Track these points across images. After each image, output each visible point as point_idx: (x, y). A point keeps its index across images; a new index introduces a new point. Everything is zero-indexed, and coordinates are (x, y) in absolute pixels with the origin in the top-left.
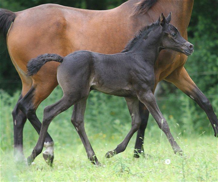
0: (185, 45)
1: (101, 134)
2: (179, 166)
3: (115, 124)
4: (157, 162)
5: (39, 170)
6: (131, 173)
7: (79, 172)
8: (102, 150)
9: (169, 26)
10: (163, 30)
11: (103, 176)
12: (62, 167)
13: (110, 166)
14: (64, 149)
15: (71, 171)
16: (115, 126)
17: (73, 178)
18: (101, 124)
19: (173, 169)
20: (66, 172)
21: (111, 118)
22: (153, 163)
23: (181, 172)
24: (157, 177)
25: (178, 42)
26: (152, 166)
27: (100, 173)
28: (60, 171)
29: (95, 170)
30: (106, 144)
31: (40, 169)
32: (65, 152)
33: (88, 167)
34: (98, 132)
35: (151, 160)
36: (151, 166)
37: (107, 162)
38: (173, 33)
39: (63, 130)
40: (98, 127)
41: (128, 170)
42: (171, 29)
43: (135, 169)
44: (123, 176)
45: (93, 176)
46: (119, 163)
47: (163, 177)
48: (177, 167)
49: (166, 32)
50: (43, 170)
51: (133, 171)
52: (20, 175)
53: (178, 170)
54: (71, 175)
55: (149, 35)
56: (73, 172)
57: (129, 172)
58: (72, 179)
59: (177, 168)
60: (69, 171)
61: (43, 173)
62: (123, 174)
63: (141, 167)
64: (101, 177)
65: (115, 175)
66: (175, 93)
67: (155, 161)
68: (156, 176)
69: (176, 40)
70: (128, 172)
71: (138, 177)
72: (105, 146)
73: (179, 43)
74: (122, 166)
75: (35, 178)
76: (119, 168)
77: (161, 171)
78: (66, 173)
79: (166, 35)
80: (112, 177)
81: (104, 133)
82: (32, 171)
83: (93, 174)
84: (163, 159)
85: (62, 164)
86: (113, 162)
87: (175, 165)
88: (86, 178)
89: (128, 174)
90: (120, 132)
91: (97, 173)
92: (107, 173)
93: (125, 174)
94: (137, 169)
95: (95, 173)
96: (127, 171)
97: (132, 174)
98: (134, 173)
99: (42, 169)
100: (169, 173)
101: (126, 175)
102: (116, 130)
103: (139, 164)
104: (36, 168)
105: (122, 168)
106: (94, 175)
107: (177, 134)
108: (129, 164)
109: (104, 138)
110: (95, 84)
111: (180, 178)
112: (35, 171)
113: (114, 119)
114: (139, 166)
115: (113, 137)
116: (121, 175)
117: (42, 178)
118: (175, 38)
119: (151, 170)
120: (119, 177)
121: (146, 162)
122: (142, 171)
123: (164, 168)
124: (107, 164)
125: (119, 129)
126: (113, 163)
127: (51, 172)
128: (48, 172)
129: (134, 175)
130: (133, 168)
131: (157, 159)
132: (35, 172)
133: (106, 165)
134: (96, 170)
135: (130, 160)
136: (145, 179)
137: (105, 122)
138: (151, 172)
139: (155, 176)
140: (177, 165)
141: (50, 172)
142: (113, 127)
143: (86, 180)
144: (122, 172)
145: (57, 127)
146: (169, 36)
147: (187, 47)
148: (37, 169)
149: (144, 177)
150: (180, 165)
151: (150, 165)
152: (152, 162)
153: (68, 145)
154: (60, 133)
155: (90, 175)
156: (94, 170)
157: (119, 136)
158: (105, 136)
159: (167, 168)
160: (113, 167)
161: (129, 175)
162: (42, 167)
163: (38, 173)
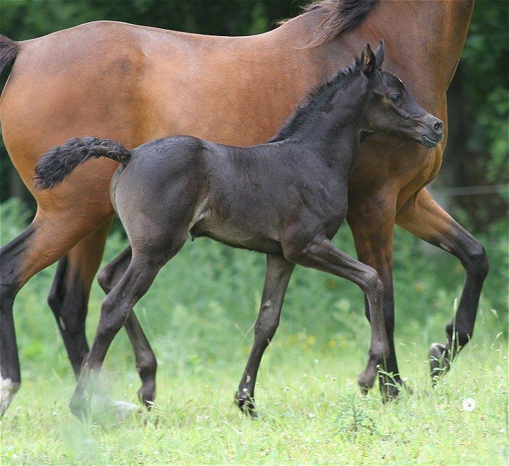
0: (424, 123)
1: (302, 336)
2: (498, 416)
3: (337, 310)
4: (442, 406)
5: (150, 425)
6: (378, 434)
7: (248, 429)
8: (305, 375)
9: (385, 77)
10: (370, 86)
11: (308, 439)
12: (207, 417)
13: (327, 414)
14: (212, 372)
15: (229, 427)
16: (337, 316)
17: (234, 445)
18: (303, 309)
19: (483, 422)
20: (218, 430)
21: (329, 296)
22: (434, 407)
23: (501, 431)
24: (442, 444)
25: (407, 115)
26: (430, 415)
27: (301, 434)
28: (201, 428)
29: (289, 426)
30: (316, 361)
31: (151, 422)
32: (213, 380)
33: (271, 417)
34: (295, 332)
35: (427, 400)
36: (428, 416)
37: (319, 404)
38: (393, 93)
39: (208, 326)
40: (294, 319)
41: (371, 424)
42: (389, 85)
43: (387, 423)
44: (357, 440)
45: (283, 441)
46: (347, 408)
47: (458, 442)
48: (493, 417)
49: (377, 92)
50: (159, 426)
51: (382, 429)
52: (102, 437)
53: (496, 426)
54: (228, 438)
55: (334, 101)
56: (235, 430)
57: (372, 430)
58: (231, 446)
59: (493, 420)
60: (224, 427)
61: (158, 432)
62: (358, 434)
63: (404, 418)
64: (303, 444)
65: (337, 438)
66: (487, 234)
67: (439, 404)
68: (440, 441)
69: (402, 111)
70: (369, 431)
71: (396, 442)
72: (313, 365)
73: (409, 117)
74: (355, 417)
75: (140, 445)
76: (348, 421)
77: (451, 427)
78: (216, 432)
79: (378, 98)
80: (331, 444)
81: (309, 333)
82: (133, 428)
83: (282, 435)
84: (457, 399)
85: (206, 411)
86: (334, 405)
87: (487, 412)
88: (264, 444)
89: (371, 434)
90: (350, 331)
91: (294, 434)
92: (317, 432)
93: (363, 434)
94: (392, 423)
95: (287, 432)
96: (369, 428)
97: (382, 436)
98: (386, 433)
99: (156, 424)
100: (473, 432)
101: (367, 437)
102: (339, 326)
103: (398, 411)
104: (142, 421)
105: (356, 421)
106: (285, 437)
107: (492, 335)
108: (372, 411)
109: (310, 346)
110: (207, 215)
111: (499, 445)
112: (141, 426)
113: (335, 300)
114: (396, 416)
115: (333, 344)
116: (352, 439)
117: (156, 446)
118: (400, 106)
119: (427, 425)
120: (348, 443)
121: (414, 406)
122: (404, 429)
123: (459, 421)
124: (319, 410)
125: (348, 322)
126: (332, 407)
127: (179, 430)
128: (172, 430)
129: (385, 439)
130: (383, 420)
131: (442, 397)
132: (141, 430)
133: (316, 412)
134: (290, 424)
135: (375, 401)
136: (413, 447)
137: (313, 305)
138: (427, 429)
139: (436, 441)
140: (492, 414)
141: (175, 429)
142: (333, 319)
143: (267, 450)
144: (356, 429)
145: (193, 319)
146: (386, 101)
147: (429, 126)
148: (146, 423)
149: (409, 442)
150: (500, 413)
151: (425, 411)
152: (431, 404)
153: (221, 363)
154: (202, 334)
155: (277, 437)
156: (285, 425)
157: (348, 339)
158: (312, 340)
159: (467, 419)
160: (334, 417)
161: (371, 437)
162: (158, 416)
163: (147, 431)
